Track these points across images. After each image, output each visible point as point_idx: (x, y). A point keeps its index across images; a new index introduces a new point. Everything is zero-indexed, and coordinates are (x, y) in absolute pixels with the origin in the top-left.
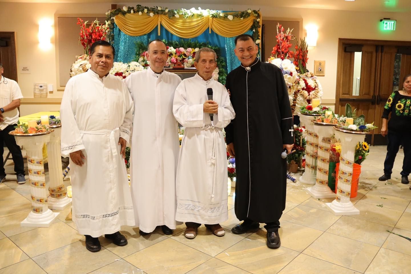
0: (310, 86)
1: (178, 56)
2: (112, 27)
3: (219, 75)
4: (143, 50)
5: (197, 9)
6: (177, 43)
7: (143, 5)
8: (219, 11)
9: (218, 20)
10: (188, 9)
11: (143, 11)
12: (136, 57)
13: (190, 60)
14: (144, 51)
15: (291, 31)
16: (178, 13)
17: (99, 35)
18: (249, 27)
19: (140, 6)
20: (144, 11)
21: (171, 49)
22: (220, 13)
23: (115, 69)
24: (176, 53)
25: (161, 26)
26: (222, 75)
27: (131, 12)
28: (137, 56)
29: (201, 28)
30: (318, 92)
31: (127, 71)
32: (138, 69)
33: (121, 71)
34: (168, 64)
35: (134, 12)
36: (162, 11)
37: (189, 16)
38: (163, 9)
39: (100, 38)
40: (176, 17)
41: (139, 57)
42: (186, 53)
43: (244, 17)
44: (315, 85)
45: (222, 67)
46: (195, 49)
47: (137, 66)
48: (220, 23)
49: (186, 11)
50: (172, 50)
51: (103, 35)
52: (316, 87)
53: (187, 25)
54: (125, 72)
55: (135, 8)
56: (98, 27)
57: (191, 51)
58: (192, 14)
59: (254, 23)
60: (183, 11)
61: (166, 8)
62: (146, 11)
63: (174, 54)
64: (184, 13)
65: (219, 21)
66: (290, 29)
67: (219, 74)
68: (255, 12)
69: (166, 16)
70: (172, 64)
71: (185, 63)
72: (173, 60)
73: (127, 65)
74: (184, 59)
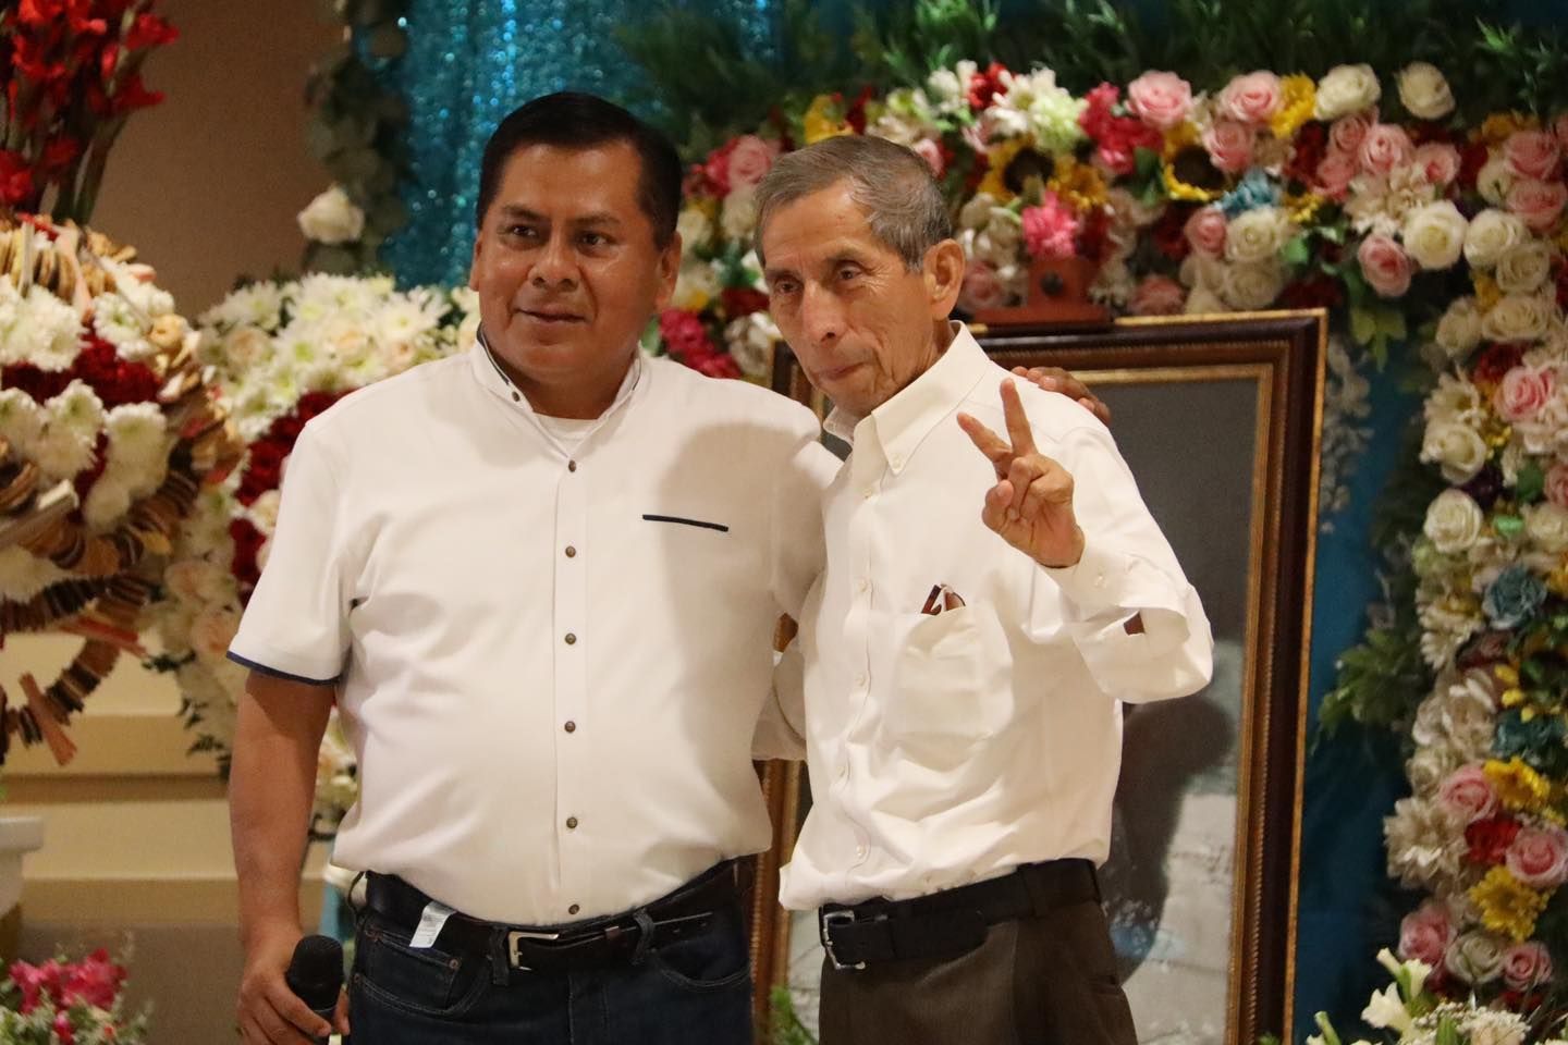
1: (1118, 182)
4: (717, 119)
6: (1110, 15)
13: (1247, 219)
14: (732, 135)
21: (1024, 103)
23: (303, 351)
24: (1084, 150)
34: (987, 275)
39: (98, 25)
42: (1207, 140)
46: (1317, 77)
50: (1040, 105)
57: (1276, 104)
63: (1065, 161)
70: (1030, 278)
71: (1199, 262)
72: (1041, 236)
73: (438, 309)
74: (1187, 208)
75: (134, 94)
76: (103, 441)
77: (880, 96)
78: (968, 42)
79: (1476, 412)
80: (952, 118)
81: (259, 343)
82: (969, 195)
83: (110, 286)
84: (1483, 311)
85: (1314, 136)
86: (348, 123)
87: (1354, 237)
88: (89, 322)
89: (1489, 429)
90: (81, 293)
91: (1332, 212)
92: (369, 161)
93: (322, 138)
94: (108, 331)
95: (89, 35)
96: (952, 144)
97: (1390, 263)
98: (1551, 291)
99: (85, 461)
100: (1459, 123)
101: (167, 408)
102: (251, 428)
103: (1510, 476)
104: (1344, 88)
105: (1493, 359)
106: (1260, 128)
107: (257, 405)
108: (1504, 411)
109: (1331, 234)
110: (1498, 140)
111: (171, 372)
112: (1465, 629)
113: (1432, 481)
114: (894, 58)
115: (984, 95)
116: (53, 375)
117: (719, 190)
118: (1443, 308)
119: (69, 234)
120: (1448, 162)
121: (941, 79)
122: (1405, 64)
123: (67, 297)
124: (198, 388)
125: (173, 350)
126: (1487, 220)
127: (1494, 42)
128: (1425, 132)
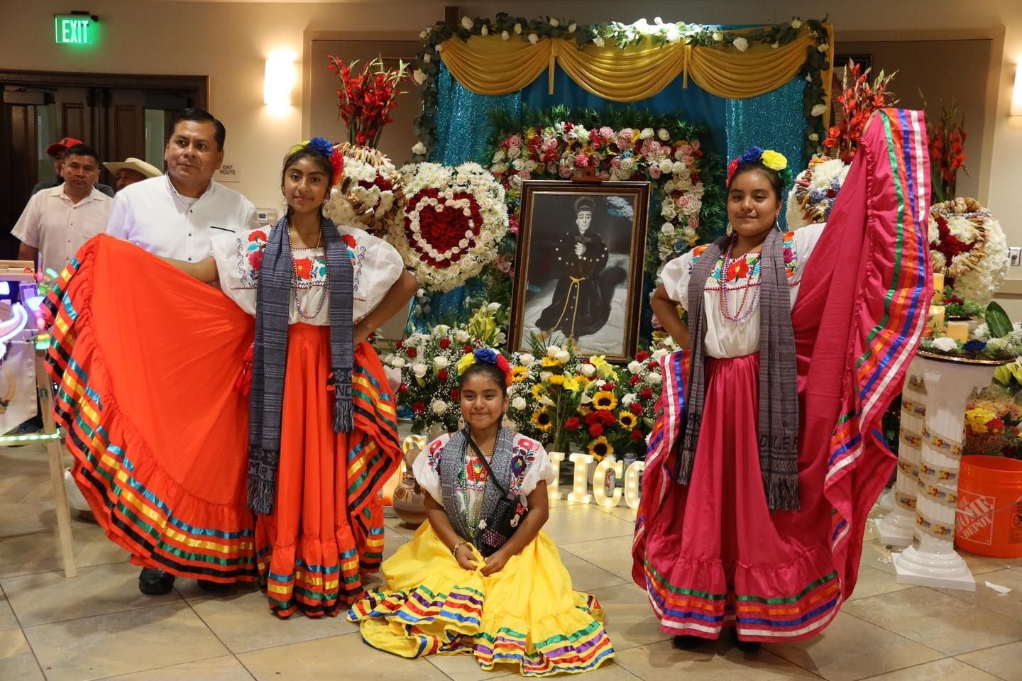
0: (954, 237)
1: (597, 150)
2: (434, 71)
3: (703, 204)
4: (507, 131)
5: (651, 22)
6: (595, 113)
7: (513, 13)
8: (712, 28)
9: (705, 52)
10: (628, 22)
11: (511, 31)
12: (486, 150)
13: (625, 160)
14: (510, 135)
15: (887, 81)
16: (601, 34)
17: (382, 95)
18: (795, 69)
19: (506, 15)
20: (513, 30)
21: (577, 132)
22: (712, 33)
23: (421, 179)
24: (589, 143)
25: (558, 67)
26: (713, 204)
27: (481, 34)
28: (490, 148)
29: (662, 74)
30: (980, 257)
31: (451, 186)
32: (478, 182)
33: (434, 186)
34: (567, 169)
35: (490, 32)
36: (559, 27)
37: (631, 42)
38: (562, 24)
39: (382, 103)
40: (595, 44)
41: (494, 149)
42: (616, 142)
43: (783, 42)
44: (975, 235)
45: (714, 182)
46: (641, 130)
47: (475, 174)
48: (714, 60)
49: (624, 27)
50: (580, 132)
51: (392, 96)
52: (976, 241)
53: (625, 65)
54: (445, 188)
55: (493, 21)
56: (382, 76)
57: (632, 135)
58: (637, 37)
59: (810, 57)
60: (616, 28)
61: (572, 22)
62: (518, 28)
63: (585, 145)
64: (616, 34)
65: (711, 54)
66: (886, 75)
67: (704, 200)
68: (814, 25)
69: (571, 43)
70: (577, 170)
71: (614, 169)
72: (580, 161)
73: (452, 171)
74: (612, 157)
75: (388, 120)
76: (380, 198)
77: (543, 127)
78: (563, 118)
79: (673, 205)
80: (560, 134)
81: (412, 178)
82: (564, 151)
83: (382, 163)
84: (675, 183)
85: (640, 143)
86: (423, 128)
87: (648, 165)
88: (377, 172)
89: (676, 209)
90: (376, 164)
91: (643, 160)
92: (428, 137)
93: (417, 131)
94: (382, 174)
95: (381, 105)
96: (560, 140)
97: (656, 172)
98: (690, 180)
99: (375, 203)
100: (671, 142)
101: (394, 191)
102: (409, 196)
103: (680, 220)
104: (647, 133)
105: (677, 194)
106: (628, 140)
107: (411, 191)
108: (679, 206)
109: (643, 164)
110: (679, 146)
111: (395, 183)
112: (670, 252)
113: (663, 220)
114: (547, 120)
115: (568, 129)
116: (370, 183)
117: (507, 147)
118: (666, 182)
119: (373, 151)
120: (669, 151)
121: (557, 125)
122: (659, 129)
123: (373, 166)
124: (400, 187)
125: (395, 178)
126: (677, 163)
127: (681, 125)
128: (663, 143)
